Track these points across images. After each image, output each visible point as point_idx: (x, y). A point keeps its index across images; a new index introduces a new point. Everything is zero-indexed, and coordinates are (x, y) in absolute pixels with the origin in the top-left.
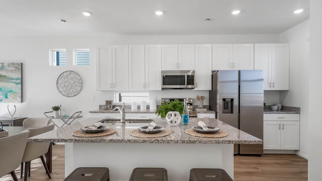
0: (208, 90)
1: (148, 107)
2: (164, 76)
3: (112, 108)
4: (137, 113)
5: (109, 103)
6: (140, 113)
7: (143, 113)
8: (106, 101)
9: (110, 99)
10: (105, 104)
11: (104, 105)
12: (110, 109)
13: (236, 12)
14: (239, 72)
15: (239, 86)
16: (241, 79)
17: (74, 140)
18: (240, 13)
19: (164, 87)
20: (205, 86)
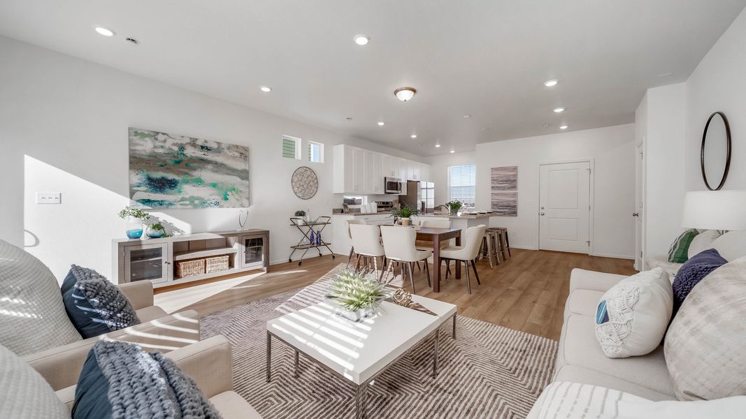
19: (387, 191)
20: (404, 192)
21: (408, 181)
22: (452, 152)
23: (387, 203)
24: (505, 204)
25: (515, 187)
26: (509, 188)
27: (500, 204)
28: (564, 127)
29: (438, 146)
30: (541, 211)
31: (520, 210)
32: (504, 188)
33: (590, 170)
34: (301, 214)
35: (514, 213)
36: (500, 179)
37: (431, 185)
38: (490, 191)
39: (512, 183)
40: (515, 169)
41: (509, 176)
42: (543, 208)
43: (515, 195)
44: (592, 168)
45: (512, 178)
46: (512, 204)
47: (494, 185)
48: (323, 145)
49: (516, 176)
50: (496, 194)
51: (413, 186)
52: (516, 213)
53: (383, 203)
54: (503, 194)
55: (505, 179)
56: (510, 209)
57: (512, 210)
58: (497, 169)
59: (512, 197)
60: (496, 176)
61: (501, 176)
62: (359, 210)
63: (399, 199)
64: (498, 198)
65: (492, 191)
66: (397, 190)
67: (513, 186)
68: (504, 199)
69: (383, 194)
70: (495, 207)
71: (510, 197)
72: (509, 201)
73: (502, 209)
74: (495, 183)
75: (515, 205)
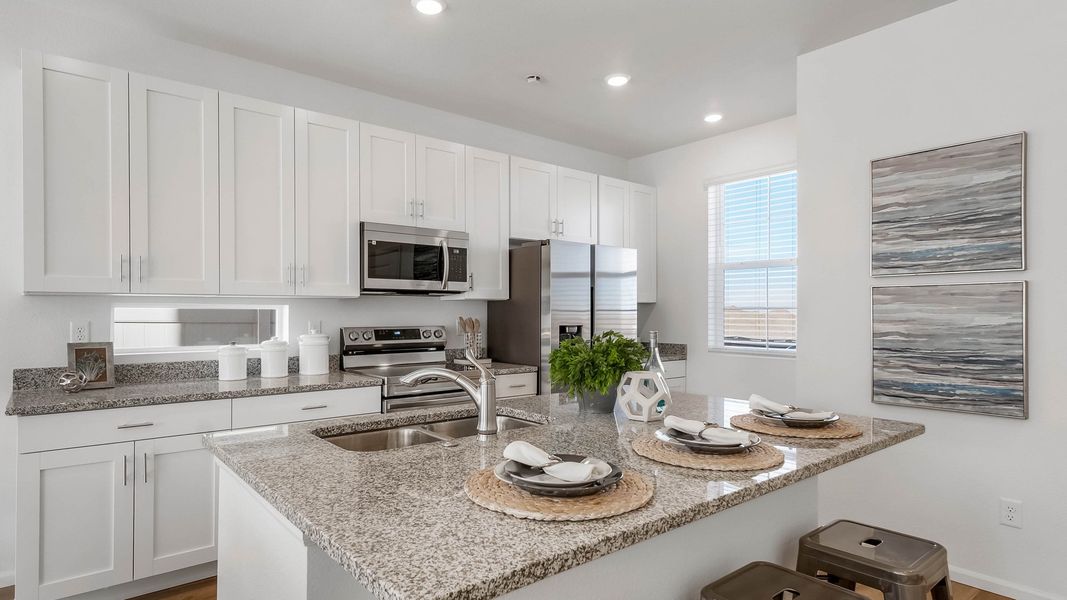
0: (484, 300)
1: (294, 366)
2: (374, 243)
3: (110, 379)
4: (286, 391)
5: (90, 357)
6: (301, 390)
7: (312, 389)
8: (70, 345)
9: (86, 333)
10: (65, 364)
11: (65, 370)
12: (101, 384)
13: (617, 81)
14: (593, 248)
15: (592, 289)
16: (597, 270)
17: (620, 540)
18: (629, 82)
19: (378, 283)
20: (491, 285)
21: (512, 242)
22: (713, 118)
23: (416, 334)
24: (952, 345)
25: (1013, 254)
26: (974, 262)
27: (926, 345)
32: (946, 264)
35: (1010, 400)
36: (922, 213)
38: (865, 277)
39: (993, 231)
40: (1015, 149)
41: (972, 191)
43: (1019, 297)
45: (992, 204)
46: (994, 348)
47: (884, 248)
49: (1018, 187)
50: (900, 295)
52: (1021, 400)
53: (381, 334)
54: (933, 294)
55: (949, 209)
56: (976, 376)
58: (904, 163)
59: (993, 311)
60: (900, 198)
61: (930, 195)
62: (209, 370)
63: (481, 315)
64: (913, 311)
65: (875, 277)
66: (441, 279)
67: (1002, 248)
68: (945, 317)
69: (356, 293)
70: (893, 362)
71: (981, 310)
72: (974, 331)
73: (932, 372)
74: (892, 233)
75: (1017, 352)
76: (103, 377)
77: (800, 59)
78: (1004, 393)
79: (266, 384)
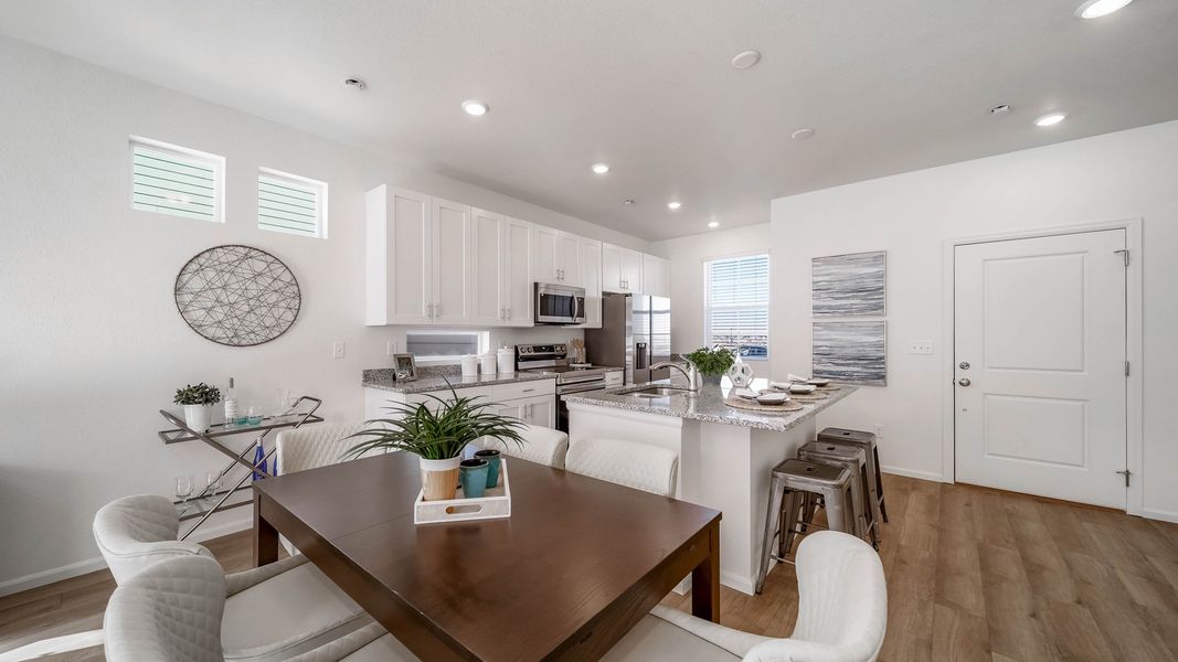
0: (586, 329)
2: (542, 295)
3: (415, 375)
5: (404, 362)
8: (395, 355)
9: (395, 349)
14: (651, 297)
15: (650, 321)
18: (681, 206)
19: (542, 318)
20: (593, 320)
21: (604, 293)
23: (551, 348)
24: (851, 352)
25: (879, 307)
26: (862, 310)
27: (837, 351)
28: (1051, 120)
29: (674, 206)
30: (961, 375)
31: (893, 369)
32: (848, 311)
33: (1126, 253)
34: (204, 395)
35: (879, 378)
36: (837, 286)
37: (662, 303)
38: (810, 319)
39: (871, 296)
40: (879, 258)
41: (861, 277)
42: (965, 366)
43: (881, 328)
44: (1134, 246)
45: (871, 284)
46: (872, 353)
47: (818, 303)
48: (325, 185)
49: (881, 276)
50: (827, 327)
51: (615, 305)
52: (883, 377)
53: (537, 349)
54: (845, 326)
55: (850, 285)
56: (864, 366)
57: (873, 370)
58: (828, 260)
59: (871, 335)
60: (826, 278)
61: (841, 277)
62: (457, 371)
63: (581, 337)
64: (833, 335)
65: (814, 317)
66: (572, 316)
67: (875, 305)
68: (849, 338)
69: (532, 325)
70: (824, 360)
71: (865, 335)
72: (862, 345)
73: (842, 365)
74: (823, 296)
75: (881, 354)
76: (412, 375)
77: (773, 201)
78: (876, 374)
79: (484, 379)
